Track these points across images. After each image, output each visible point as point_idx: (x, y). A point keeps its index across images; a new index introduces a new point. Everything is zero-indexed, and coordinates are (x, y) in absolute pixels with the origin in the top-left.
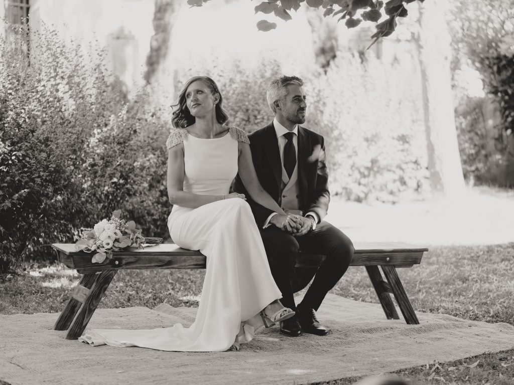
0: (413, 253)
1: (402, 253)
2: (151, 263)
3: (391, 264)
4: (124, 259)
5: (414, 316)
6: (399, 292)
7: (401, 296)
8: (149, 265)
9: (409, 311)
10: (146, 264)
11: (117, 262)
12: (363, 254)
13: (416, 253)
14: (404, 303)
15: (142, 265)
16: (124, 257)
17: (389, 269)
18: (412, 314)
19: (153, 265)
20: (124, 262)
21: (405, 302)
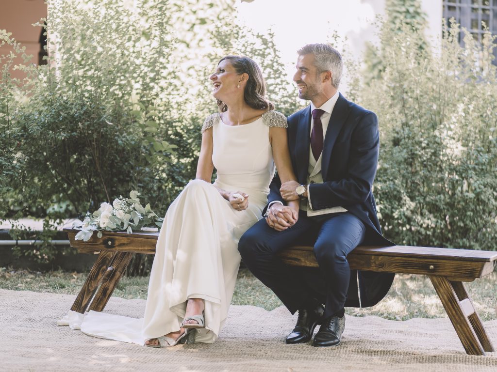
0: (469, 263)
1: (451, 262)
2: (144, 246)
3: (437, 274)
4: (117, 239)
5: (475, 346)
6: (454, 312)
7: (457, 317)
8: (142, 248)
9: (468, 338)
10: (139, 247)
11: (110, 243)
12: (397, 258)
13: (473, 263)
14: (461, 326)
15: (135, 248)
16: (116, 237)
17: (437, 280)
18: (473, 343)
19: (146, 248)
20: (117, 243)
21: (463, 326)
